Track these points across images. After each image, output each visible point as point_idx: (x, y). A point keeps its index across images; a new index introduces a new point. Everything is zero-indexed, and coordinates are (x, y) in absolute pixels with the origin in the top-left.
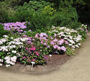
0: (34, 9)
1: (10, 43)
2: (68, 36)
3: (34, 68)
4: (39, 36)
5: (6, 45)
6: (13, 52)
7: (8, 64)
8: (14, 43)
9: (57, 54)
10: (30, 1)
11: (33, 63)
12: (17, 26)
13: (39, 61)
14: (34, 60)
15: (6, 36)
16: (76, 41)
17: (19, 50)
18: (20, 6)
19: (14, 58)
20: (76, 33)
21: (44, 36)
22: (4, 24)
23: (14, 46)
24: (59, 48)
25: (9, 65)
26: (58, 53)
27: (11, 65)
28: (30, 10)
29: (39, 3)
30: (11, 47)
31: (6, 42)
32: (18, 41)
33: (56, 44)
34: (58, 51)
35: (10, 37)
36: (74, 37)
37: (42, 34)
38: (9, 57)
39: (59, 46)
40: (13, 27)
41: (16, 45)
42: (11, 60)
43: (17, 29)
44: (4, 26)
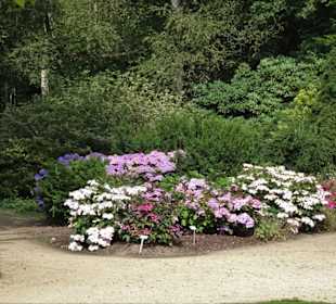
0: (278, 96)
1: (100, 198)
2: (279, 191)
3: (145, 250)
4: (186, 187)
5: (92, 202)
6: (105, 216)
7: (94, 244)
8: (108, 196)
9: (227, 233)
10: (264, 62)
11: (143, 237)
12: (149, 164)
13: (160, 236)
14: (146, 231)
15: (93, 182)
16: (305, 207)
17: (121, 214)
18: (219, 83)
19: (109, 232)
20: (310, 185)
21: (198, 187)
22: (110, 157)
23: (109, 204)
24: (233, 218)
25: (96, 248)
26: (231, 232)
27: (101, 246)
28: (259, 103)
29: (304, 69)
30: (101, 206)
31: (92, 195)
32: (118, 194)
33: (225, 206)
34: (231, 225)
35: (103, 184)
36: (301, 195)
37: (193, 183)
38: (96, 228)
39: (232, 212)
40: (135, 165)
41: (114, 202)
42: (100, 235)
43: (144, 173)
44: (107, 162)
